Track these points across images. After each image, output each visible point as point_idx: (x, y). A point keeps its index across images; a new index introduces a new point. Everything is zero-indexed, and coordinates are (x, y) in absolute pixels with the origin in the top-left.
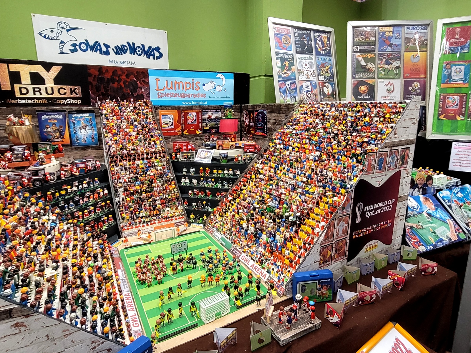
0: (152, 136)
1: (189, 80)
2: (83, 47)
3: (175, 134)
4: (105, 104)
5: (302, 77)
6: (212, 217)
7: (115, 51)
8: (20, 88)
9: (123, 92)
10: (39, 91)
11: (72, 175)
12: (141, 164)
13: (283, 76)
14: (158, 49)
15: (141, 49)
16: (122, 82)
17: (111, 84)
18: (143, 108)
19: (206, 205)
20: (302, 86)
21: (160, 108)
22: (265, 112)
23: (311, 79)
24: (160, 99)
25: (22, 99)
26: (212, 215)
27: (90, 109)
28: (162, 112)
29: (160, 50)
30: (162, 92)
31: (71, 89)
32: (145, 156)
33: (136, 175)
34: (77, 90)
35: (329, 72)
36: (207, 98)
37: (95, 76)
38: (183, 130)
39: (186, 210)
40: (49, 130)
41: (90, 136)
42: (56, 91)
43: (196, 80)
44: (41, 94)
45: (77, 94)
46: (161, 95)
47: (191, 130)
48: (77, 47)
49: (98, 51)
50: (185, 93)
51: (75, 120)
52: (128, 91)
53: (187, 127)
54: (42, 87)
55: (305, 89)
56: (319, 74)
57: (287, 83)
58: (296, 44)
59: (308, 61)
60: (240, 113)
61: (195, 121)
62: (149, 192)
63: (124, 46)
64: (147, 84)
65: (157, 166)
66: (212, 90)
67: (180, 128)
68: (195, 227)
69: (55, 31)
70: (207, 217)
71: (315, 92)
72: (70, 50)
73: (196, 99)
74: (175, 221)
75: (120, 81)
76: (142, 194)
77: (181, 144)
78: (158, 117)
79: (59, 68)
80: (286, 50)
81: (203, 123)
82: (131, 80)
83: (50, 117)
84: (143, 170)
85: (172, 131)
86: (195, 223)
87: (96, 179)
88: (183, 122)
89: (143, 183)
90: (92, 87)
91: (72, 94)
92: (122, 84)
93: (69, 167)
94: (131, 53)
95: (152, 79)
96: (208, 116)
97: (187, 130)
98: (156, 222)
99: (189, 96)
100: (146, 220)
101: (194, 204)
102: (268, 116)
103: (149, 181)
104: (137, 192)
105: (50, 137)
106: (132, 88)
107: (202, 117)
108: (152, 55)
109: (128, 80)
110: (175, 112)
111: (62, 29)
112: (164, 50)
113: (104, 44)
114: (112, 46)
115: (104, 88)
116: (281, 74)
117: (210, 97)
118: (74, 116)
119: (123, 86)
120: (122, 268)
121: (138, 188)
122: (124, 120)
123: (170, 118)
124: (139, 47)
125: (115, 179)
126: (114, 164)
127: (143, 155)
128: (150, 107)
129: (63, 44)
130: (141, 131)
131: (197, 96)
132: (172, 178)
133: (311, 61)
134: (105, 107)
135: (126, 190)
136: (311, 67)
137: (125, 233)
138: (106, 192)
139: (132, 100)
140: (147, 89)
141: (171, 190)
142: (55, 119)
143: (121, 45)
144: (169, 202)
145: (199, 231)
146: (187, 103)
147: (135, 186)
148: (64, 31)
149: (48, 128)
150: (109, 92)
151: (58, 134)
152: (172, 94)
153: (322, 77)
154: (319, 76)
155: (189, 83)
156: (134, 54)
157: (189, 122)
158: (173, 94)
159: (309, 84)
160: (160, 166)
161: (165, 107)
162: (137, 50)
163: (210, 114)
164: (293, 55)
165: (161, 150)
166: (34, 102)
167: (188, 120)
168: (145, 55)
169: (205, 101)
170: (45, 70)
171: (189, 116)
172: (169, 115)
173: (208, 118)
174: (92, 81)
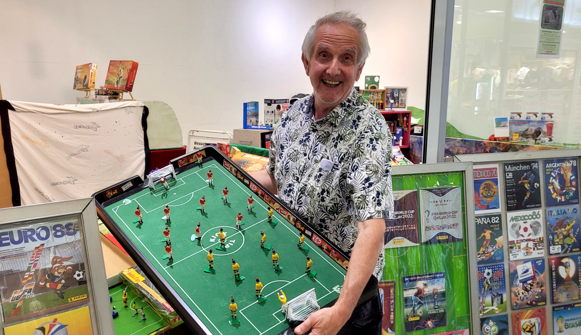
5: (515, 255)
20: (516, 272)
23: (535, 254)
35: (572, 235)
55: (521, 277)
56: (551, 243)
58: (507, 193)
59: (530, 222)
71: (540, 279)
80: (488, 208)
133: (537, 220)
136: (536, 232)
153: (556, 247)
154: (551, 248)
159: (529, 265)
164: (500, 216)
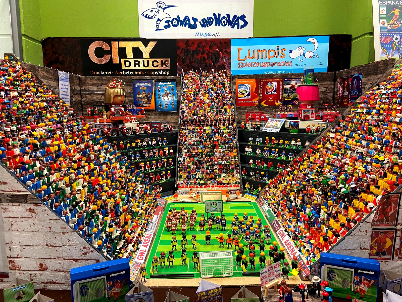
0: (224, 105)
1: (274, 47)
2: (175, 22)
3: (252, 105)
4: (188, 75)
6: (267, 189)
7: (202, 24)
8: (125, 61)
9: (206, 63)
10: (138, 64)
11: (146, 132)
12: (208, 130)
13: (389, 28)
14: (243, 17)
15: (226, 20)
16: (206, 53)
17: (196, 56)
18: (222, 78)
19: (264, 177)
21: (237, 77)
22: (361, 76)
24: (241, 69)
25: (126, 70)
26: (267, 186)
27: (173, 78)
28: (239, 81)
29: (245, 19)
30: (243, 62)
31: (162, 61)
32: (214, 123)
33: (201, 139)
34: (167, 62)
36: (294, 67)
37: (182, 49)
38: (260, 101)
39: (243, 179)
40: (140, 96)
41: (171, 103)
42: (150, 63)
43: (282, 47)
44: (139, 66)
45: (166, 66)
46: (242, 65)
47: (270, 101)
48: (170, 23)
49: (187, 25)
50: (268, 61)
51: (160, 88)
52: (209, 62)
53: (266, 97)
54: (141, 60)
57: (395, 36)
60: (333, 83)
61: (275, 91)
62: (210, 156)
63: (210, 18)
64: (228, 55)
65: (223, 133)
66: (300, 57)
67: (258, 99)
68: (247, 197)
69: (154, 10)
70: (262, 189)
72: (164, 26)
73: (281, 67)
74: (229, 188)
75: (203, 52)
76: (202, 157)
77: (254, 114)
78: (235, 87)
79: (154, 43)
81: (285, 93)
82: (213, 51)
83: (141, 84)
84: (208, 135)
85: (248, 102)
86: (249, 193)
87: (165, 138)
88: (262, 92)
89: (205, 147)
90: (179, 59)
91: (162, 66)
92: (205, 55)
93: (145, 125)
94: (216, 25)
95: (234, 49)
96: (291, 86)
97: (264, 101)
98: (211, 186)
99: (272, 64)
100: (201, 182)
101: (252, 174)
102: (364, 80)
103: (212, 146)
104: (198, 155)
105: (141, 103)
106: (214, 59)
107: (283, 87)
108: (236, 24)
109: (211, 51)
110: (253, 81)
111: (159, 9)
112: (250, 18)
113: (193, 19)
114: (200, 20)
115: (190, 59)
116: (386, 25)
117: (297, 65)
118: (160, 84)
119: (206, 57)
120: (159, 215)
121: (200, 151)
122: (202, 90)
123: (247, 88)
124: (224, 17)
125: (182, 141)
126: (184, 127)
127: (212, 121)
128: (229, 77)
129: (159, 22)
130: (215, 99)
131: (282, 64)
132: (235, 145)
134: (188, 77)
135: (189, 151)
137: (180, 190)
138: (171, 151)
139: (213, 70)
140: (228, 59)
141: (232, 157)
142: (145, 86)
143: (207, 17)
144: (227, 169)
145: (250, 201)
146: (269, 73)
147: (198, 149)
148: (161, 10)
149: (139, 94)
150: (193, 64)
151: (147, 100)
152: (253, 64)
155: (273, 51)
156: (219, 25)
157: (268, 93)
158: (255, 63)
160: (225, 133)
161: (243, 76)
162: (222, 21)
163: (293, 83)
165: (231, 118)
166: (134, 73)
167: (267, 89)
168: (230, 25)
169: (291, 70)
170: (143, 45)
171: (269, 86)
172: (246, 85)
173: (290, 88)
174: (179, 54)
